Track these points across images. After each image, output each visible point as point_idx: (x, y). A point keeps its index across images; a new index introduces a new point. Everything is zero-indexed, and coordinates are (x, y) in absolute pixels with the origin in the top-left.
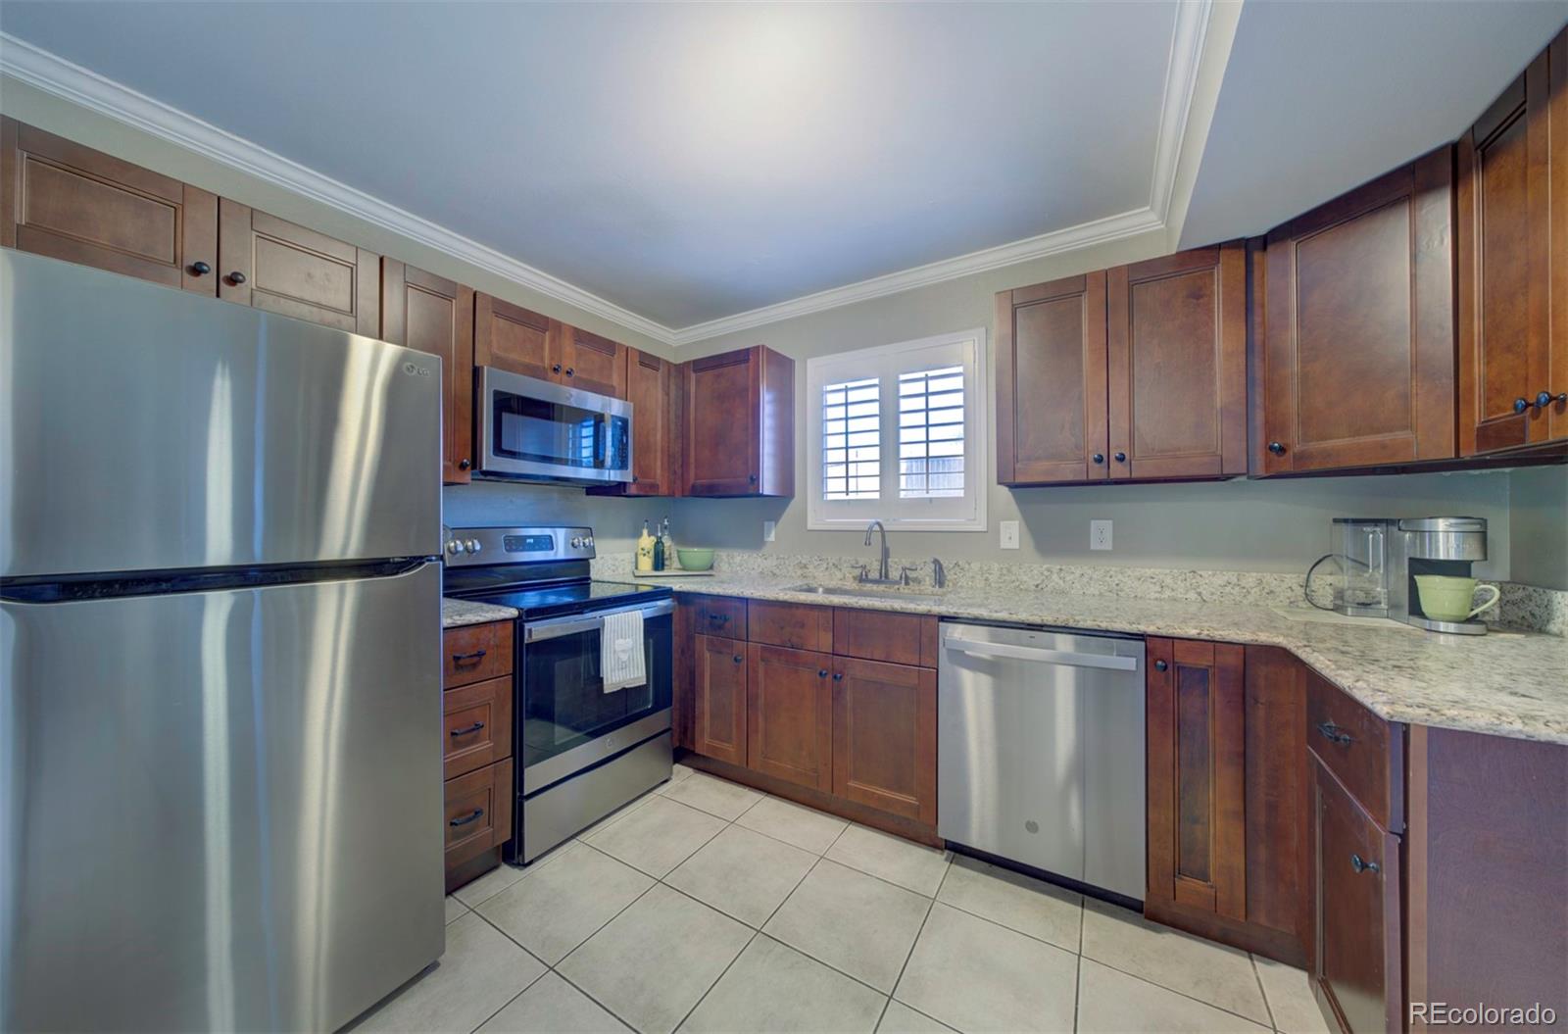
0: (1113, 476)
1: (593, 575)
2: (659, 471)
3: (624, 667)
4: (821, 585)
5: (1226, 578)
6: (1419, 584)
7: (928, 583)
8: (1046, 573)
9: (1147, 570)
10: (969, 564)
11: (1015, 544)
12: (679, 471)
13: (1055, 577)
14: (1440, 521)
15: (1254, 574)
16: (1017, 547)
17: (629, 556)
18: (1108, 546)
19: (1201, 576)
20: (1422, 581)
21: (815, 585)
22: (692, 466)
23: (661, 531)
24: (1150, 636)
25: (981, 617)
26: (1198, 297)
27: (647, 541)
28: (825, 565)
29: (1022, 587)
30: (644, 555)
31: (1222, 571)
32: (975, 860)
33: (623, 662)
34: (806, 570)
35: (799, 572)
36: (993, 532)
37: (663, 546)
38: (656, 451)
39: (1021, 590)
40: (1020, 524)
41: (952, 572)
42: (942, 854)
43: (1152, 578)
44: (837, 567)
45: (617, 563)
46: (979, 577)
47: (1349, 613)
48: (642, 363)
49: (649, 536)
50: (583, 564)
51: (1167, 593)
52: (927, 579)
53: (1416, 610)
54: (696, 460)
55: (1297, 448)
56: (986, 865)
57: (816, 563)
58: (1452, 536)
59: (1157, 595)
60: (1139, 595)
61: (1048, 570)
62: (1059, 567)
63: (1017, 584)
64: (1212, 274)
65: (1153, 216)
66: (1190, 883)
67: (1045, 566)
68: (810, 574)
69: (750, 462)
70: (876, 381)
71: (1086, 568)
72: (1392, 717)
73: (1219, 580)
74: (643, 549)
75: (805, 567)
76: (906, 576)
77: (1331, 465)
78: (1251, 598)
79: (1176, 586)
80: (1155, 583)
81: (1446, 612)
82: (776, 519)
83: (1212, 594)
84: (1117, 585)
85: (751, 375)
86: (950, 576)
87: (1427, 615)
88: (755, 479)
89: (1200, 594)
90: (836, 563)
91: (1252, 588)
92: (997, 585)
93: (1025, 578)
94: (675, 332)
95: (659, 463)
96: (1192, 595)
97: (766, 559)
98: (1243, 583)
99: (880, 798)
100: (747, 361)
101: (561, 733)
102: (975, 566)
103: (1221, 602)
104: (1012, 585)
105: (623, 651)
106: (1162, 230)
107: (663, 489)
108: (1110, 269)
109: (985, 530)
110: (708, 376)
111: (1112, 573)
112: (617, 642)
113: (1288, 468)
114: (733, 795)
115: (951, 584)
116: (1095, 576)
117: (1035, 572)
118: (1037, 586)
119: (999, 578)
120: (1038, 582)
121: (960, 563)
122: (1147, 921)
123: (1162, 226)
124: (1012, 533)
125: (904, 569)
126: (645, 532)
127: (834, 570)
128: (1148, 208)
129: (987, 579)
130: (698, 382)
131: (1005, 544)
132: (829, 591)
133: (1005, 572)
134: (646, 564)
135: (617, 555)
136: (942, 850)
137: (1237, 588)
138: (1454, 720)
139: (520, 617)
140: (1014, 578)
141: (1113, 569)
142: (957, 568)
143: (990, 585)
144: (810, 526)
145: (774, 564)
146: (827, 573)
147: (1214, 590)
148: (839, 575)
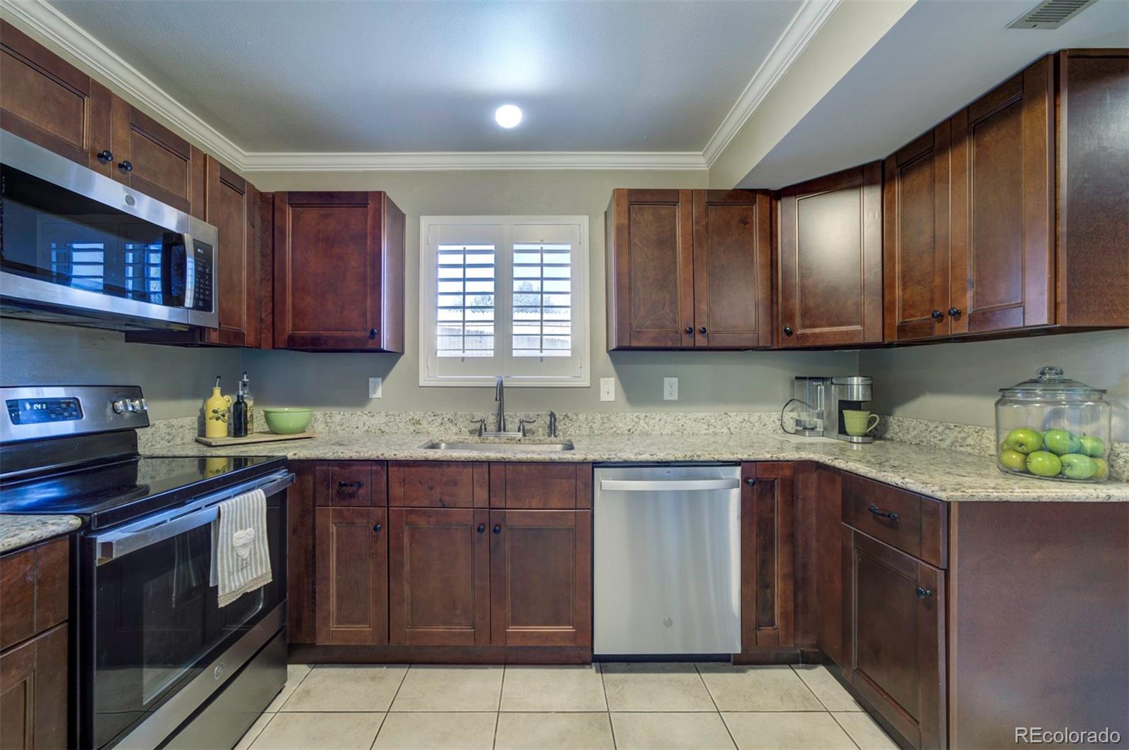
0: (698, 344)
1: (140, 451)
2: (245, 317)
3: (243, 565)
4: (442, 440)
5: (742, 417)
6: (845, 415)
7: (541, 433)
8: (636, 420)
9: (700, 414)
10: (577, 416)
11: (611, 397)
12: (269, 320)
13: (642, 422)
14: (855, 378)
15: (757, 413)
16: (613, 400)
17: (191, 421)
18: (675, 397)
19: (730, 416)
20: (847, 413)
21: (437, 441)
22: (289, 316)
23: (242, 390)
24: (744, 462)
25: (629, 460)
26: (745, 223)
27: (220, 402)
28: (440, 421)
29: (618, 432)
30: (218, 419)
31: (741, 413)
32: (616, 663)
33: (243, 560)
34: (418, 426)
35: (412, 428)
36: (594, 387)
37: (246, 407)
38: (240, 292)
39: (618, 434)
40: (615, 380)
41: (562, 423)
42: (591, 668)
43: (703, 419)
44: (452, 422)
45: (174, 431)
46: (585, 426)
47: (807, 435)
48: (223, 181)
49: (223, 394)
50: (126, 437)
51: (712, 429)
52: (540, 430)
53: (842, 430)
54: (294, 307)
55: (800, 332)
56: (625, 664)
57: (430, 419)
58: (860, 386)
59: (706, 432)
60: (696, 432)
61: (637, 417)
62: (645, 414)
63: (615, 429)
64: (752, 209)
65: (702, 160)
66: (766, 631)
67: (636, 414)
68: (424, 430)
69: (369, 315)
70: (492, 247)
71: (663, 414)
72: (948, 499)
73: (739, 419)
74: (215, 412)
75: (418, 422)
76: (524, 427)
77: (819, 344)
78: (755, 430)
79: (716, 424)
80: (704, 423)
81: (858, 431)
82: (383, 375)
83: (736, 428)
84: (682, 426)
85: (369, 222)
86: (560, 426)
87: (849, 433)
88: (375, 334)
89: (729, 429)
90: (452, 418)
91: (756, 422)
92: (599, 432)
93: (621, 425)
94: (245, 153)
95: (244, 308)
96: (725, 430)
97: (373, 416)
98: (751, 420)
99: (540, 635)
100: (365, 205)
101: (153, 680)
102: (582, 417)
103: (740, 433)
104: (611, 431)
105: (244, 546)
106: (706, 171)
107: (250, 339)
108: (695, 190)
109: (589, 386)
110: (311, 215)
111: (679, 417)
112: (235, 535)
113: (792, 345)
114: (373, 679)
115: (561, 433)
116: (669, 420)
117: (628, 418)
118: (629, 430)
119: (601, 426)
120: (631, 427)
121: (569, 415)
122: (735, 666)
123: (706, 169)
124: (609, 388)
125: (522, 422)
126: (217, 391)
127: (449, 425)
128: (701, 153)
129: (591, 428)
130: (296, 219)
131: (604, 397)
132: (451, 446)
133: (605, 420)
134: (218, 430)
135: (174, 422)
136: (590, 664)
137: (748, 423)
138: (973, 496)
139: (86, 527)
140: (612, 425)
141: (680, 414)
142: (566, 419)
143: (593, 432)
144: (422, 383)
145: (384, 421)
146: (442, 428)
147: (736, 426)
148: (454, 429)
